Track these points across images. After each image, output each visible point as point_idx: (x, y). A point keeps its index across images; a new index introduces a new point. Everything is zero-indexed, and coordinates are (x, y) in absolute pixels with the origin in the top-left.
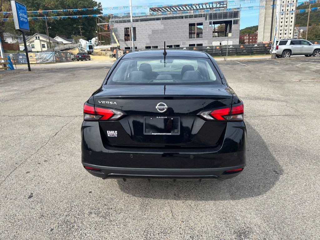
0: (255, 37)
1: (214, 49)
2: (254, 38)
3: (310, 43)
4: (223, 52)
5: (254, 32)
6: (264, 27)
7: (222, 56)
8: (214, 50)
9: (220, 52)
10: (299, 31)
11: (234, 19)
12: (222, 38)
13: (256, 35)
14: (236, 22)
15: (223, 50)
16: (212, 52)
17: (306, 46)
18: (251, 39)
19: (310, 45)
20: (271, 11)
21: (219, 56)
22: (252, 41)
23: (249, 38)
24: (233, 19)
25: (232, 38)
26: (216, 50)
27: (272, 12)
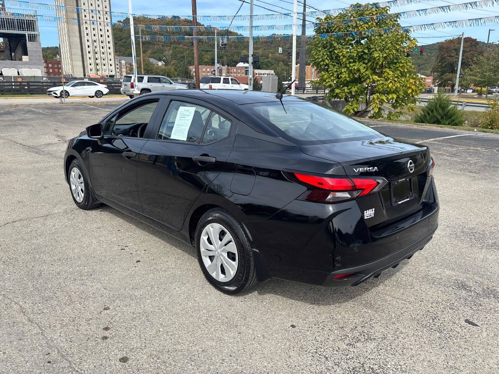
0: (58, 66)
1: (14, 82)
2: (56, 66)
3: (172, 82)
4: (31, 87)
5: (53, 58)
6: (70, 52)
7: (31, 94)
8: (13, 84)
9: (26, 87)
10: (120, 63)
11: (29, 32)
12: (11, 63)
13: (59, 63)
14: (33, 38)
15: (31, 84)
16: (10, 87)
17: (167, 85)
18: (51, 68)
19: (171, 83)
20: (77, 27)
21: (26, 94)
22: (54, 71)
23: (48, 65)
24: (26, 33)
25: (30, 65)
26: (16, 84)
27: (78, 30)
